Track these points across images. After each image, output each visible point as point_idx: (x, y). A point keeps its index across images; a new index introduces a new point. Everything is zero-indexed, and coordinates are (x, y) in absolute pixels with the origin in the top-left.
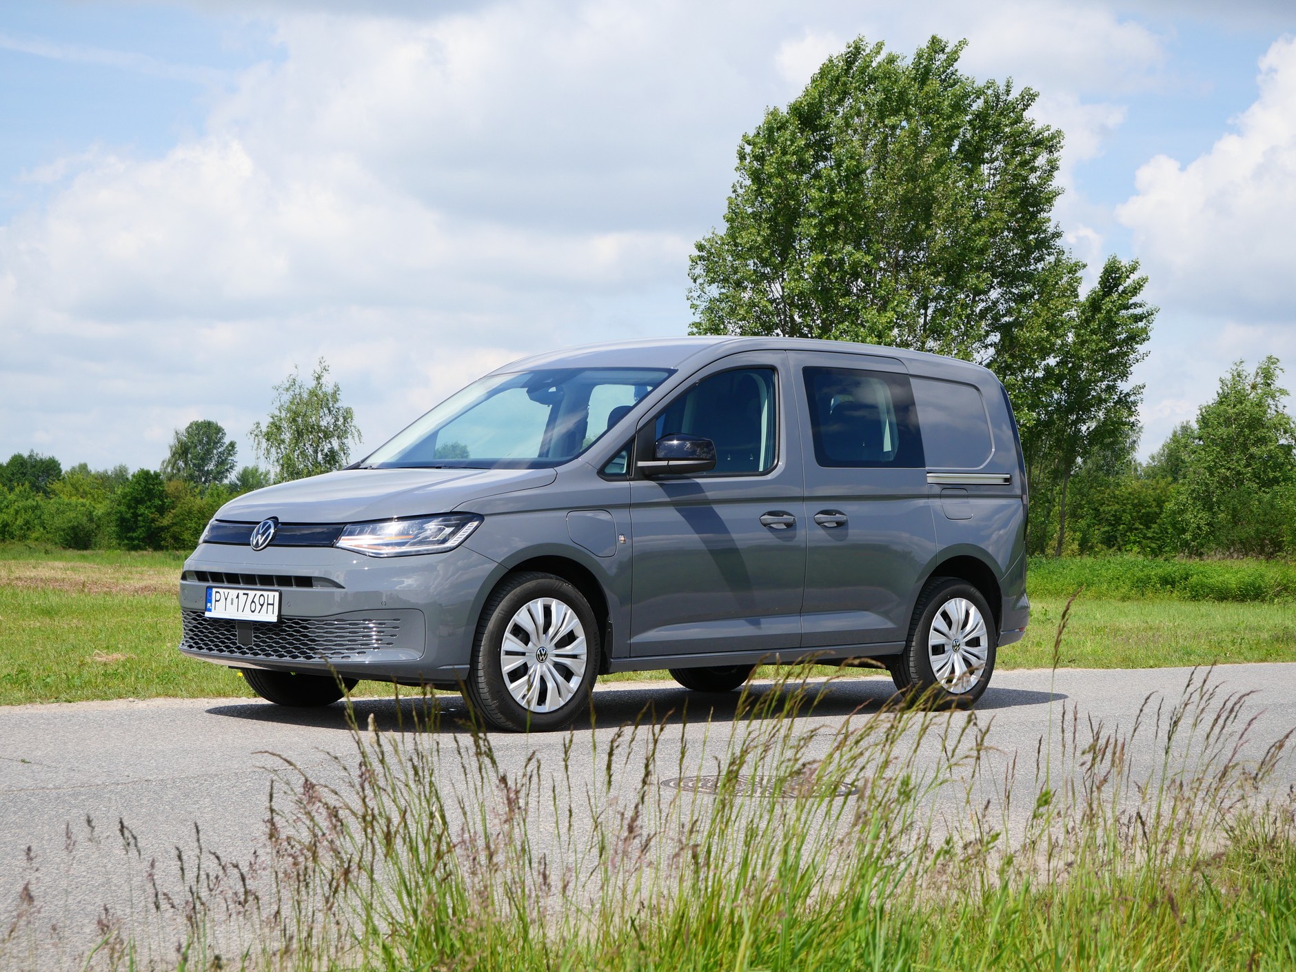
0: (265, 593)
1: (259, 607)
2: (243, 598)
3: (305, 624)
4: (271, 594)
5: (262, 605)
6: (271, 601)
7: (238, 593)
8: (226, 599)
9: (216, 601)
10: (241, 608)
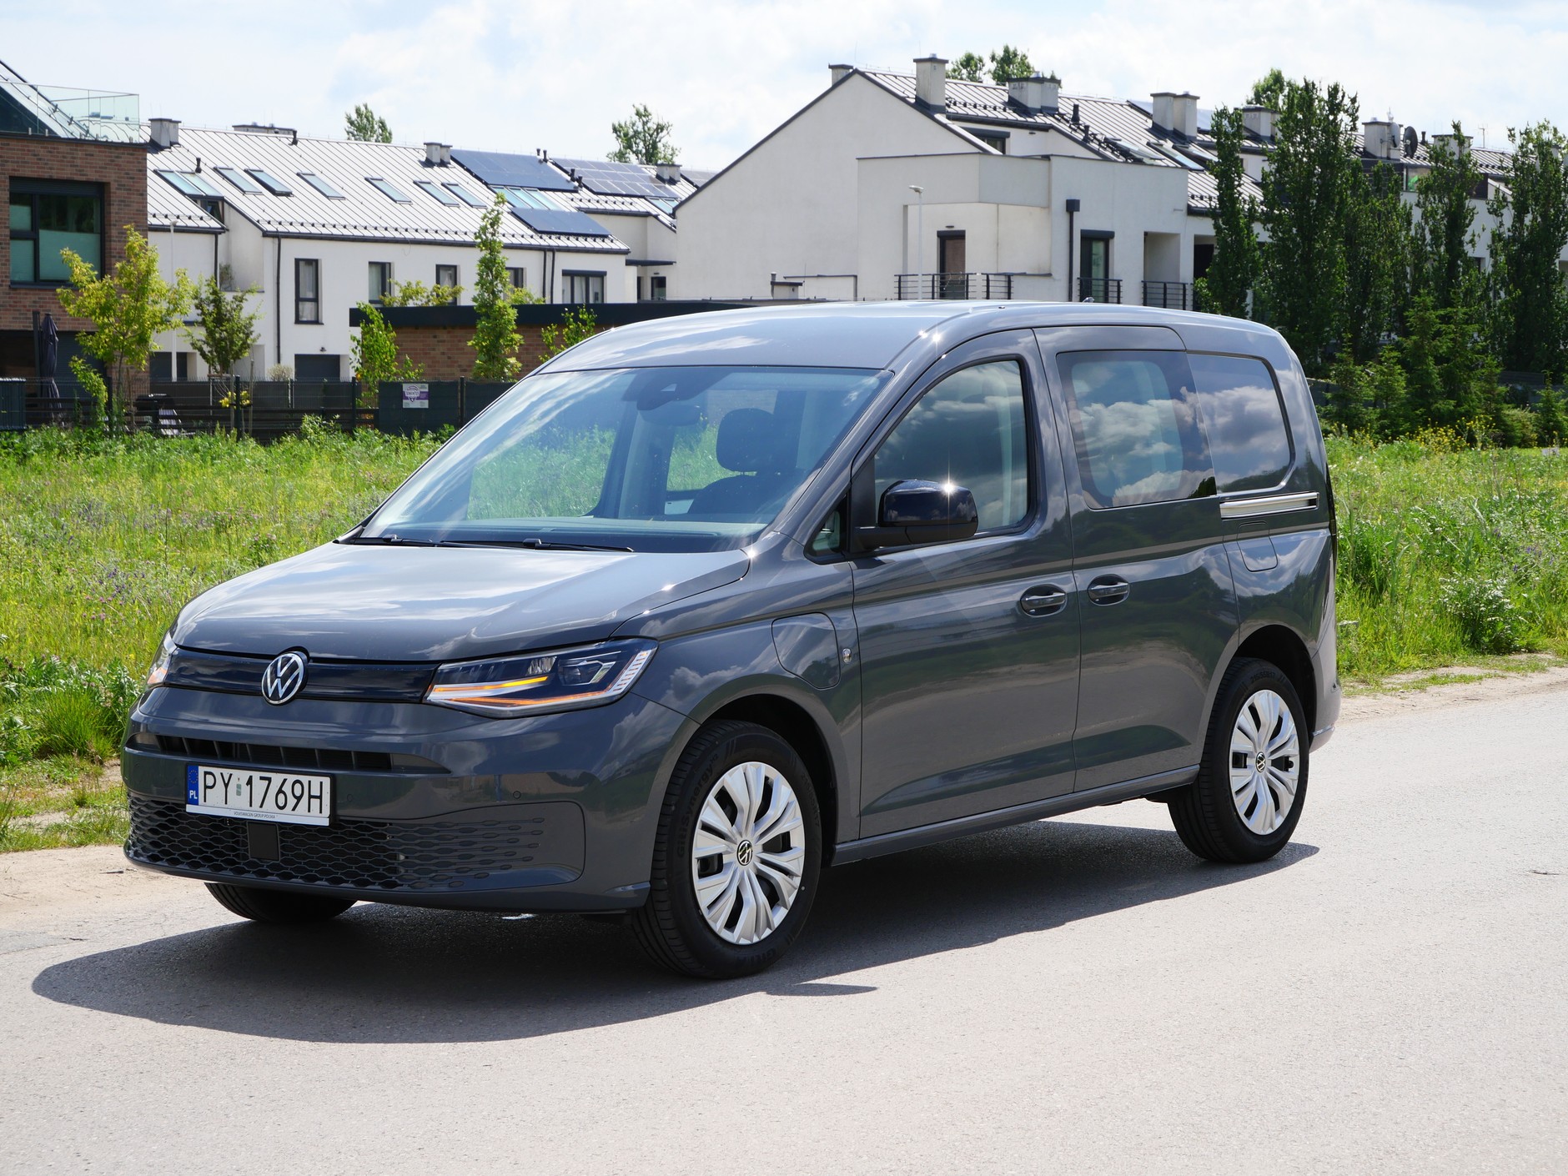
0: (305, 779)
1: (292, 801)
2: (259, 786)
3: (380, 830)
4: (316, 780)
5: (299, 799)
6: (315, 792)
7: (251, 777)
8: (226, 785)
9: (206, 787)
10: (257, 801)
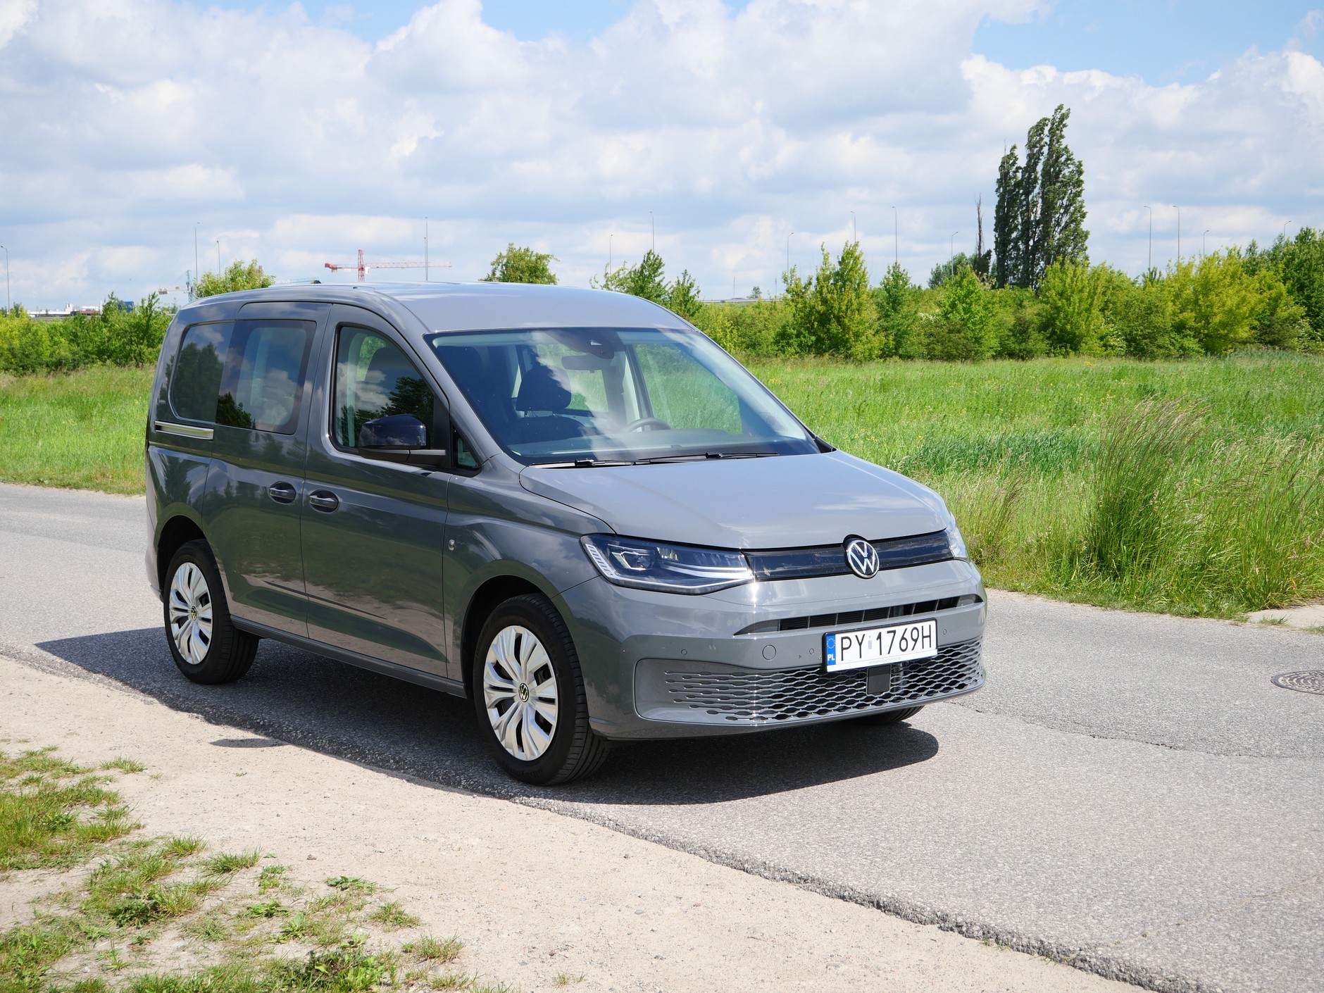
0: (919, 626)
1: (911, 643)
2: (887, 638)
4: (926, 624)
5: (916, 641)
6: (926, 633)
7: (880, 634)
8: (860, 644)
9: (843, 649)
10: (885, 650)
